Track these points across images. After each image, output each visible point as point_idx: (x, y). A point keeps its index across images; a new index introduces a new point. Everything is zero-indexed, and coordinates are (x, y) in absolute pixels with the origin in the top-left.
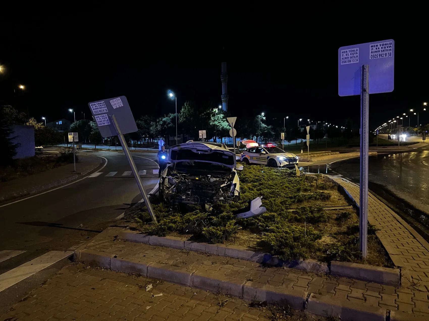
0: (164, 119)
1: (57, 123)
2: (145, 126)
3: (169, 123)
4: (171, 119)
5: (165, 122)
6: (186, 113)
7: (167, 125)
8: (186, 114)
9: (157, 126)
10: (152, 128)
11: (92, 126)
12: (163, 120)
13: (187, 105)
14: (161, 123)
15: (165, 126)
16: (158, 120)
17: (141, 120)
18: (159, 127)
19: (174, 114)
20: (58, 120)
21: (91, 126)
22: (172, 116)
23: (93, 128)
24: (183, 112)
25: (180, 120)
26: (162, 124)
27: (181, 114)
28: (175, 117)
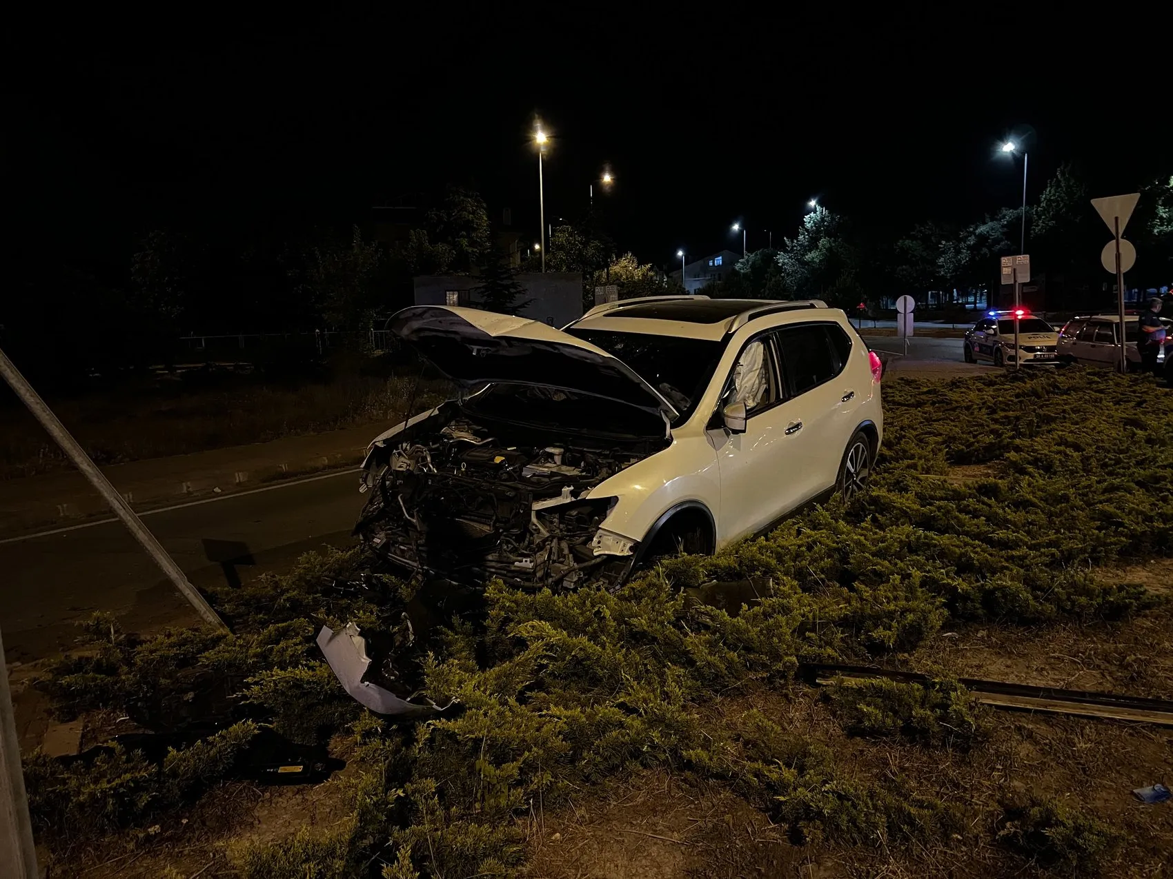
0: (982, 229)
1: (711, 264)
2: (925, 254)
3: (997, 241)
4: (1003, 226)
5: (982, 239)
6: (1058, 201)
7: (989, 248)
8: (1058, 205)
9: (958, 252)
10: (942, 259)
11: (783, 265)
12: (978, 232)
13: (1063, 174)
14: (972, 241)
15: (985, 250)
16: (962, 234)
17: (914, 238)
18: (965, 256)
19: (1016, 209)
20: (713, 257)
21: (780, 265)
22: (1009, 214)
23: (785, 269)
24: (1050, 200)
25: (1038, 226)
26: (974, 244)
27: (1039, 206)
28: (1019, 218)
